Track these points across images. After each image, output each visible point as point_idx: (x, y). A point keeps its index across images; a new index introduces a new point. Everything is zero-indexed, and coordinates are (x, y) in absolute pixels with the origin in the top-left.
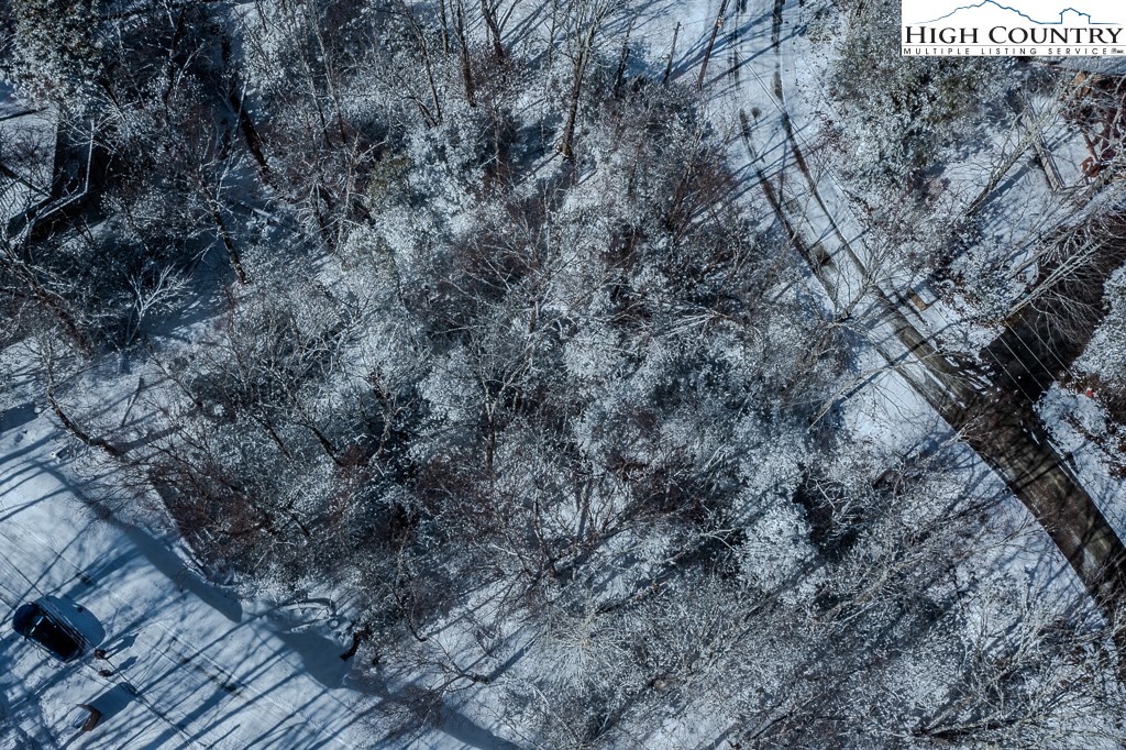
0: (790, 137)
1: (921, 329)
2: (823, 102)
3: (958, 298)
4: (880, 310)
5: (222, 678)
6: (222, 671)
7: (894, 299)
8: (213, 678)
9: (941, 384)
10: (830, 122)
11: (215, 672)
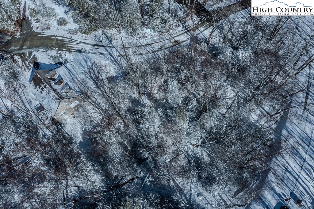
0: (143, 46)
1: (193, 27)
2: (134, 38)
3: (187, 19)
4: (189, 33)
5: (284, 171)
6: (283, 171)
7: (186, 31)
8: (285, 173)
9: (205, 25)
10: (140, 37)
11: (283, 173)
